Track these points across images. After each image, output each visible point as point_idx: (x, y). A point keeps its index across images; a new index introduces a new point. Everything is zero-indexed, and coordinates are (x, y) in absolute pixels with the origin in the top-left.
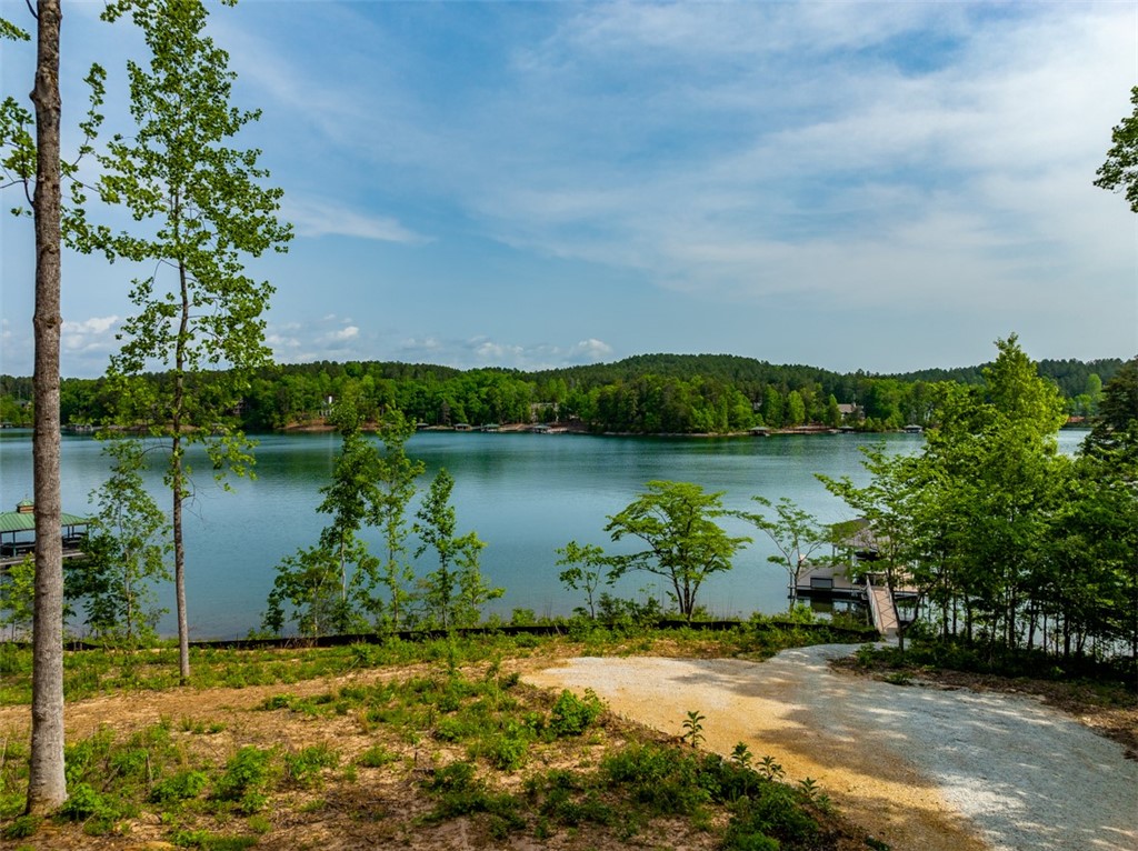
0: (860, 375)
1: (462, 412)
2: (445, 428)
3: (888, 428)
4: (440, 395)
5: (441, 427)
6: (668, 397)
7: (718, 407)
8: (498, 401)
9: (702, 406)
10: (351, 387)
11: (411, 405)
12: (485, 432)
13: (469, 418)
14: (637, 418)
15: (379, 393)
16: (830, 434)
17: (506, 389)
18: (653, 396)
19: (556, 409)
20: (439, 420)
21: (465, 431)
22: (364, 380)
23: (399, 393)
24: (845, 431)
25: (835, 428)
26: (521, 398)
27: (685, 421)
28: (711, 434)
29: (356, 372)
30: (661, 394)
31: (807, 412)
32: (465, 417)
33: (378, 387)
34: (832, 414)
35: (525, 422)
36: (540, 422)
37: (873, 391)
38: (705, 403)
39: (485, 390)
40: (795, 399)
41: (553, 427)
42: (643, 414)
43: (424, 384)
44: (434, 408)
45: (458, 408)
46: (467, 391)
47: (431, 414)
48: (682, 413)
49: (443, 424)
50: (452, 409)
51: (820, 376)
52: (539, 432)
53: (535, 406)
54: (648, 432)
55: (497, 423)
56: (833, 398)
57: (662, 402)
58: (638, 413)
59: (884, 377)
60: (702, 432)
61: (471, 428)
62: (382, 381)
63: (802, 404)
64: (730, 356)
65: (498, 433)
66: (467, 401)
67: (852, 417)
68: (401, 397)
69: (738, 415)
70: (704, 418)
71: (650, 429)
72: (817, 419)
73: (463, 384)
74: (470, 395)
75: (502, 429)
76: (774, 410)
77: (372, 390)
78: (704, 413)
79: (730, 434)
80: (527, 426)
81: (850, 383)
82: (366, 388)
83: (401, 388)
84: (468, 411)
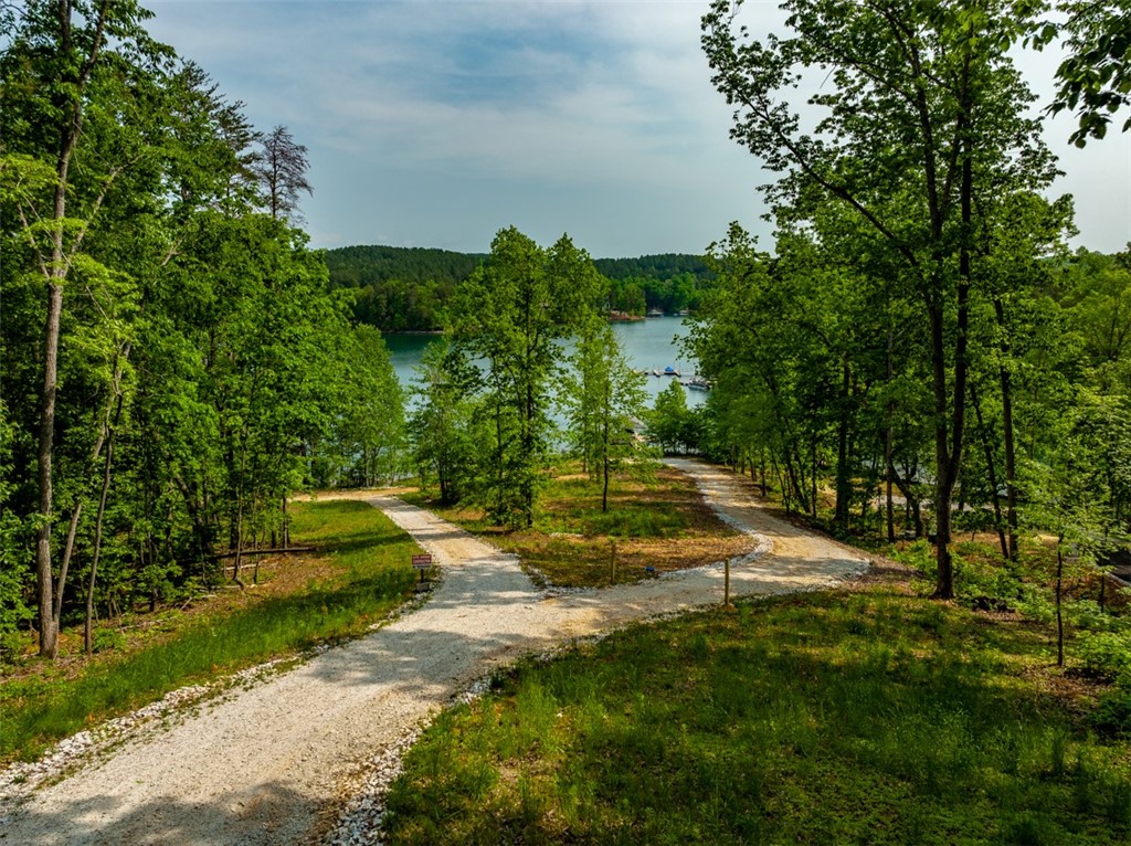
6: (413, 300)
9: (440, 308)
14: (387, 319)
18: (397, 300)
27: (428, 321)
30: (405, 298)
38: (442, 306)
42: (392, 316)
48: (425, 315)
54: (396, 330)
57: (407, 305)
58: (387, 314)
71: (398, 328)
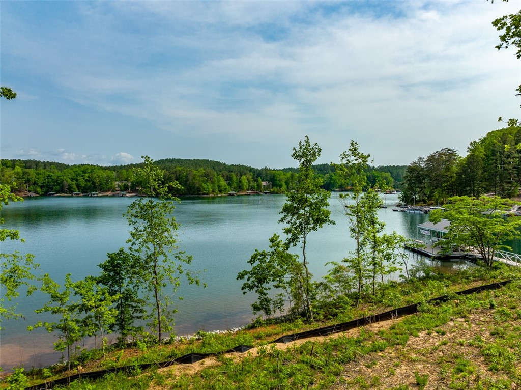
0: (266, 169)
1: (75, 186)
2: (65, 195)
3: (282, 192)
4: (62, 177)
5: (63, 194)
6: (190, 178)
7: (213, 183)
8: (97, 180)
9: (206, 182)
10: (8, 173)
11: (44, 183)
12: (91, 196)
13: (79, 189)
15: (26, 176)
16: (259, 195)
17: (101, 174)
18: (182, 177)
19: (130, 184)
20: (62, 190)
21: (78, 196)
22: (16, 169)
23: (37, 176)
24: (266, 193)
25: (261, 192)
26: (109, 179)
27: (199, 190)
28: (210, 195)
29: (8, 165)
30: (186, 177)
31: (249, 185)
32: (77, 189)
33: (24, 173)
34: (259, 186)
35: (113, 191)
36: (122, 191)
37: (274, 176)
38: (207, 181)
39: (87, 175)
40: (244, 179)
41: (129, 193)
43: (51, 172)
44: (58, 184)
45: (73, 184)
46: (77, 175)
47: (58, 188)
48: (197, 185)
49: (64, 193)
50: (69, 185)
51: (251, 170)
52: (122, 196)
53: (117, 183)
54: (180, 195)
55: (96, 192)
56: (260, 179)
57: (187, 180)
59: (277, 170)
60: (207, 194)
61: (82, 195)
62: (27, 170)
63: (247, 181)
64: (208, 160)
65: (98, 197)
66: (77, 180)
67: (267, 187)
68: (38, 178)
69: (222, 186)
70: (208, 188)
72: (252, 188)
73: (74, 172)
74: (79, 177)
75: (99, 195)
76: (235, 185)
77: (21, 174)
78: (208, 185)
79: (219, 195)
80: (114, 193)
81: (264, 172)
82: (17, 173)
83: (38, 174)
84: (78, 186)
